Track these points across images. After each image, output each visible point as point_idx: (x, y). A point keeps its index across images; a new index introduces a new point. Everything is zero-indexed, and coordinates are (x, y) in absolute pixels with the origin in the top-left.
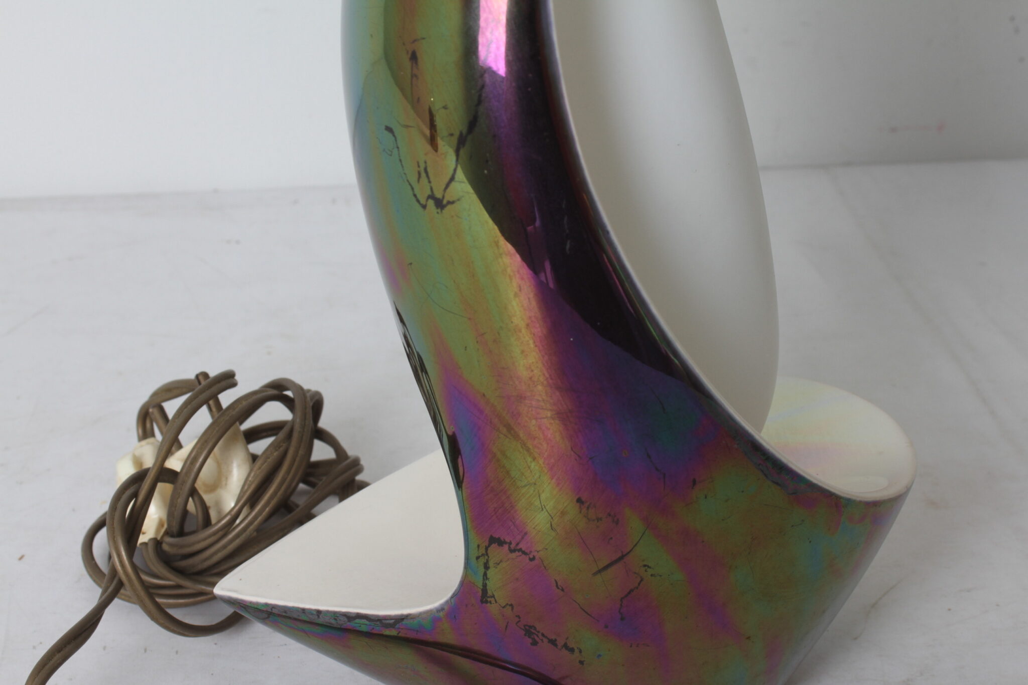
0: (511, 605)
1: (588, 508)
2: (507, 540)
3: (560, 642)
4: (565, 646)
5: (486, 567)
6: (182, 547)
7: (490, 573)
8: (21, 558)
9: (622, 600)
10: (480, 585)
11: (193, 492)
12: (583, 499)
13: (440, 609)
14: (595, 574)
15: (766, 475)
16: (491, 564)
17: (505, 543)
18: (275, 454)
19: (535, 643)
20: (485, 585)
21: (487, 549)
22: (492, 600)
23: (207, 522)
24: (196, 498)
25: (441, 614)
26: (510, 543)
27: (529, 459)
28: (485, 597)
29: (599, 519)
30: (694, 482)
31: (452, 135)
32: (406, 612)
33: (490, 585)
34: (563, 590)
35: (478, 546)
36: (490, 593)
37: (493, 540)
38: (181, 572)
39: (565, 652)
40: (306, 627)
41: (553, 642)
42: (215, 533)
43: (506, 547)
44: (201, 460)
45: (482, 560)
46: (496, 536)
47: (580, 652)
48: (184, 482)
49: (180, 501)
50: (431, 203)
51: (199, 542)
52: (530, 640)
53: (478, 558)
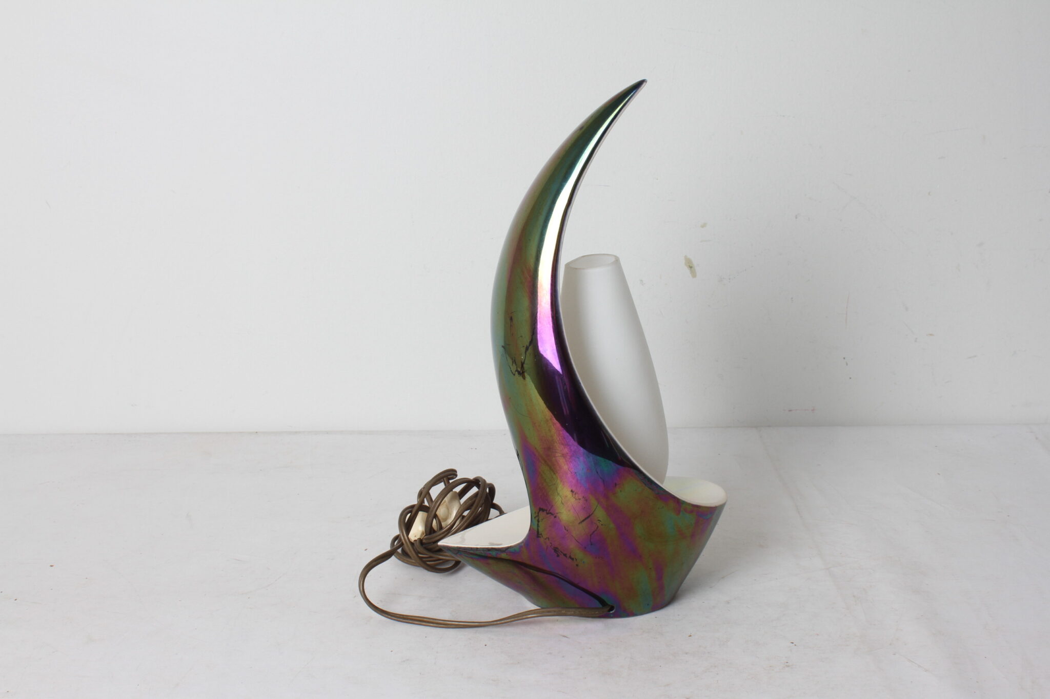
0: (548, 538)
1: (575, 494)
2: (546, 509)
3: (568, 556)
4: (570, 557)
5: (538, 521)
6: (431, 538)
7: (540, 523)
8: (366, 550)
9: (591, 535)
10: (536, 530)
11: (436, 516)
12: (573, 490)
13: (522, 542)
14: (579, 523)
15: (645, 484)
16: (540, 519)
17: (545, 510)
18: (470, 502)
19: (558, 556)
20: (538, 529)
21: (538, 513)
22: (541, 536)
23: (441, 528)
24: (437, 519)
25: (522, 544)
26: (547, 510)
27: (552, 474)
28: (538, 535)
29: (579, 499)
30: (616, 485)
31: (524, 347)
32: (509, 545)
33: (541, 530)
34: (567, 531)
35: (535, 512)
36: (540, 533)
37: (541, 509)
38: (430, 550)
39: (570, 560)
40: (472, 556)
41: (565, 555)
42: (444, 532)
43: (545, 512)
44: (439, 502)
45: (537, 518)
46: (542, 507)
47: (576, 560)
48: (432, 511)
49: (430, 519)
50: (517, 373)
51: (437, 536)
52: (556, 555)
53: (535, 517)
